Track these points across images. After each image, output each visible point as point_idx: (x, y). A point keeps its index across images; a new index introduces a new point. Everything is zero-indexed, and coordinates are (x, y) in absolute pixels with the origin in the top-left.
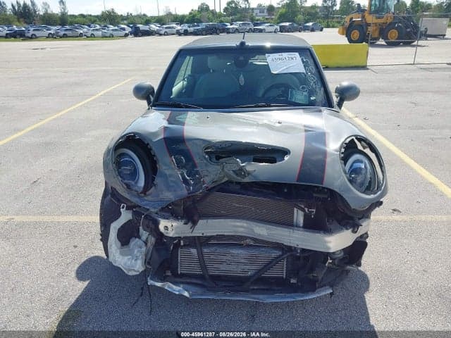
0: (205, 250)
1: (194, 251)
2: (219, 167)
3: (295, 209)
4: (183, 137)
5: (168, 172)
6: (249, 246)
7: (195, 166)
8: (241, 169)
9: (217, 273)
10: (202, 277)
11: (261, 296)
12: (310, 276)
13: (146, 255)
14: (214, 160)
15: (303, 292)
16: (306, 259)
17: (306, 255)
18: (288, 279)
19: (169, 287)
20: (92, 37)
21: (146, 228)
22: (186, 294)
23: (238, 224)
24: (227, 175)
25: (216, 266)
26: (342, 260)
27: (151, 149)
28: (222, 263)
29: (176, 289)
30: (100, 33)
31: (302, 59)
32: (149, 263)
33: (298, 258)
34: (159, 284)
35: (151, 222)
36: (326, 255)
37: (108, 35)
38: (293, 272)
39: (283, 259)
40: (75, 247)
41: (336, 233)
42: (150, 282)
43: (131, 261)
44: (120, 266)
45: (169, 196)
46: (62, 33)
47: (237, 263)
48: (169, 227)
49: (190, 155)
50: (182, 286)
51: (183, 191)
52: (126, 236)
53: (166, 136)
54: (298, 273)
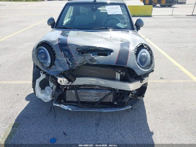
0: (78, 91)
1: (73, 91)
2: (83, 57)
3: (117, 73)
4: (67, 43)
5: (60, 59)
6: (97, 89)
7: (72, 56)
8: (92, 59)
9: (83, 100)
10: (77, 102)
11: (102, 110)
12: (123, 101)
13: (52, 93)
14: (81, 54)
15: (119, 108)
16: (121, 94)
17: (121, 92)
18: (113, 103)
19: (62, 107)
21: (52, 81)
22: (70, 109)
23: (92, 80)
24: (86, 61)
25: (83, 97)
26: (135, 94)
27: (53, 48)
28: (85, 96)
29: (66, 107)
31: (121, 8)
32: (54, 97)
33: (118, 94)
34: (58, 105)
35: (54, 79)
36: (129, 92)
38: (115, 99)
39: (111, 94)
40: (18, 95)
41: (133, 82)
42: (54, 104)
43: (46, 96)
44: (41, 98)
45: (61, 69)
47: (92, 96)
48: (62, 81)
49: (70, 51)
50: (68, 106)
51: (67, 68)
52: (44, 85)
53: (59, 42)
54: (117, 100)
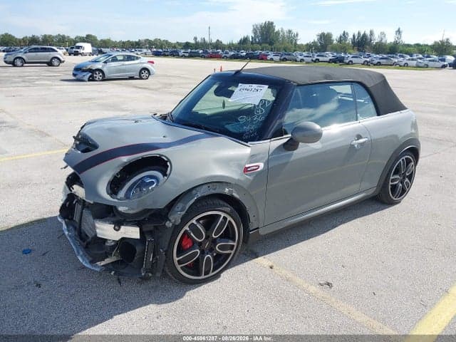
20: (406, 65)
30: (414, 63)
37: (422, 65)
46: (376, 61)
